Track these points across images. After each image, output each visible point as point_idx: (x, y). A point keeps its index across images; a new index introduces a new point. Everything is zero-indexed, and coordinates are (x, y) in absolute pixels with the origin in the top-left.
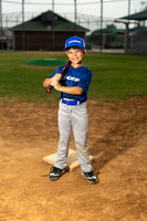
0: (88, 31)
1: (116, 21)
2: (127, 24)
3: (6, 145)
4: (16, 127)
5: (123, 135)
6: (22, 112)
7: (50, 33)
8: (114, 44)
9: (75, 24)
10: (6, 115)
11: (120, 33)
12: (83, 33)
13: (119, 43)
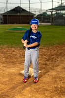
0: (35, 15)
1: (47, 11)
2: (52, 12)
5: (52, 61)
6: (9, 52)
7: (19, 16)
8: (46, 21)
10: (3, 53)
11: (49, 16)
12: (33, 16)
13: (48, 20)
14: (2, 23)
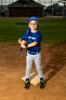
0: (45, 7)
2: (64, 3)
3: (3, 70)
4: (8, 59)
6: (11, 51)
7: (26, 8)
8: (58, 13)
9: (38, 3)
10: (3, 53)
11: (61, 7)
13: (60, 13)
14: (7, 16)
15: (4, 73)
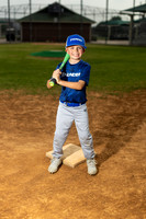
0: (94, 22)
1: (121, 13)
2: (132, 16)
3: (10, 139)
4: (21, 119)
6: (26, 105)
7: (57, 24)
8: (119, 36)
9: (81, 16)
10: (11, 108)
11: (126, 25)
12: (89, 25)
14: (19, 39)
15: (11, 144)
